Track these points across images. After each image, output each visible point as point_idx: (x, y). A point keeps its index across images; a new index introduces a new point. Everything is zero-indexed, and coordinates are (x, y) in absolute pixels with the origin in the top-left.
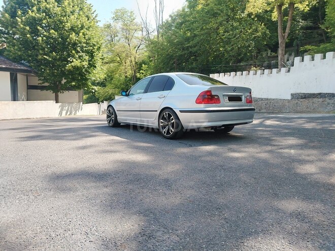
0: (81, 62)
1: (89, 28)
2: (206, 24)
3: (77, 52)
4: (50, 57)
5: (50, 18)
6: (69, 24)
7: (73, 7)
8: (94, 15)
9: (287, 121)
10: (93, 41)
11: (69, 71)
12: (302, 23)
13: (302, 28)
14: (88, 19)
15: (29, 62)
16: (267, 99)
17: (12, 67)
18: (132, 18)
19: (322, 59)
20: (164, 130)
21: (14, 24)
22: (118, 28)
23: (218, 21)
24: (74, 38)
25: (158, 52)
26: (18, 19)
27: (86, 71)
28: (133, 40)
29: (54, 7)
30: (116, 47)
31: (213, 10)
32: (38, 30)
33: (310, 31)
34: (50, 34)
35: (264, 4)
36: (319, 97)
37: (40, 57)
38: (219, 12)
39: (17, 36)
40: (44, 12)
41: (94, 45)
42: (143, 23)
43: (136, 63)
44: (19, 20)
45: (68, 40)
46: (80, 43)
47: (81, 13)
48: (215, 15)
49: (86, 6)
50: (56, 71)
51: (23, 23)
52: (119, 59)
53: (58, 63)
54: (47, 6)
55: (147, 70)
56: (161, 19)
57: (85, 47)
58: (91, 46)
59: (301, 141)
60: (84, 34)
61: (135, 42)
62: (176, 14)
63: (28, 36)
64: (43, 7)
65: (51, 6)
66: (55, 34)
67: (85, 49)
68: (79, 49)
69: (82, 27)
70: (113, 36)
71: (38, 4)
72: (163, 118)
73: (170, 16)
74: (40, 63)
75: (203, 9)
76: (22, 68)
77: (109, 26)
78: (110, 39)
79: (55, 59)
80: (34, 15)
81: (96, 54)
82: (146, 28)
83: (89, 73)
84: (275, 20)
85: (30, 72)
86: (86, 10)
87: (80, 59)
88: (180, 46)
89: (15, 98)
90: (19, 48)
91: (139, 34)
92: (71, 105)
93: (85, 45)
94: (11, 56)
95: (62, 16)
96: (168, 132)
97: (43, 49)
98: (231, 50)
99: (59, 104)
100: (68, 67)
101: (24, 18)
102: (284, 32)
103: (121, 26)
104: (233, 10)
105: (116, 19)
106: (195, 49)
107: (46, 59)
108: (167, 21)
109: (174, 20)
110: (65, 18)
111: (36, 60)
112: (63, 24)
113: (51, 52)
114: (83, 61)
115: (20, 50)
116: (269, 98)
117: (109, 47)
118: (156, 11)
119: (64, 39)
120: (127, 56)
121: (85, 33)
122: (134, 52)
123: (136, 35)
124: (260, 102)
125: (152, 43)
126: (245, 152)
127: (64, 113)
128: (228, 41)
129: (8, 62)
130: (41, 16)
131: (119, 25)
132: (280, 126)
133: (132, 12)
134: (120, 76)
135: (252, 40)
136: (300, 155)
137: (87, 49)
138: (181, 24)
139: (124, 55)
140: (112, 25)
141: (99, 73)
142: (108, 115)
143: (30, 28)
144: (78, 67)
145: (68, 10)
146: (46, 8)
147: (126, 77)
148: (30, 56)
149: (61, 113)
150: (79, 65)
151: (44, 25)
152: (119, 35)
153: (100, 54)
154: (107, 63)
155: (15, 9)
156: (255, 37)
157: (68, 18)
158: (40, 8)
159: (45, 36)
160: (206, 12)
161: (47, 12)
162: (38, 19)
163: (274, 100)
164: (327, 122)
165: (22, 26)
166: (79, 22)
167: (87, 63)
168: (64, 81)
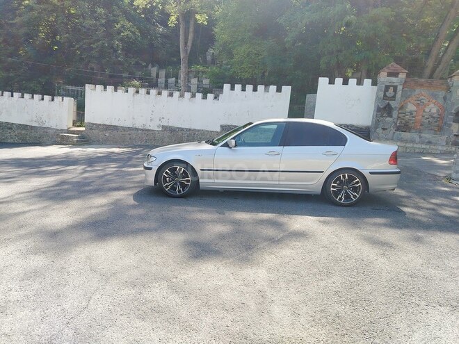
16: (190, 130)
20: (340, 197)
96: (347, 198)
102: (186, 45)
163: (199, 131)
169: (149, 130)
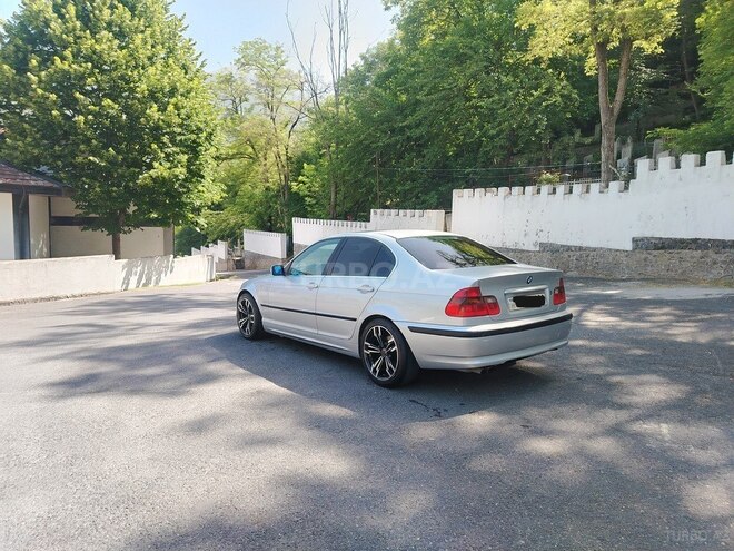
0: (170, 169)
1: (189, 92)
2: (442, 77)
3: (162, 146)
4: (101, 158)
5: (102, 72)
6: (144, 86)
7: (153, 46)
8: (199, 63)
9: (632, 316)
10: (196, 122)
11: (144, 187)
12: (646, 74)
13: (647, 84)
14: (186, 73)
15: (56, 169)
16: (580, 248)
17: (18, 182)
18: (279, 60)
19: (696, 166)
20: (374, 366)
21: (22, 88)
22: (248, 83)
23: (468, 73)
24: (156, 116)
25: (338, 138)
26: (32, 76)
27: (181, 185)
28: (283, 109)
29: (111, 48)
30: (245, 124)
31: (456, 47)
32: (76, 100)
33: (663, 90)
34: (102, 107)
35: (567, 39)
36: (694, 246)
37: (80, 159)
38: (470, 52)
39: (27, 111)
40: (88, 59)
41: (200, 130)
42: (302, 74)
43: (289, 159)
44: (34, 78)
45: (142, 120)
46: (169, 125)
47: (171, 61)
48: (461, 59)
49: (180, 45)
50: (115, 189)
51: (43, 85)
52: (250, 150)
53: (119, 171)
54: (97, 46)
55: (313, 176)
56: (342, 65)
57: (180, 134)
58: (192, 132)
59: (676, 387)
60: (177, 107)
61: (285, 113)
62: (374, 52)
63: (55, 112)
64: (86, 49)
65: (104, 46)
66: (113, 108)
67: (178, 138)
68: (165, 139)
69: (173, 92)
70: (237, 101)
71: (76, 43)
72: (371, 339)
73: (363, 57)
74: (79, 171)
75: (435, 45)
76: (41, 183)
77: (228, 80)
78: (231, 107)
79: (112, 162)
80: (66, 67)
81: (203, 149)
82: (311, 83)
83: (189, 191)
84: (592, 73)
85: (58, 192)
86: (179, 53)
87: (169, 161)
88: (386, 125)
89: (23, 252)
90: (35, 139)
91: (294, 97)
92: (148, 261)
93: (179, 130)
94: (16, 158)
95: (127, 67)
96: (383, 372)
97: (88, 141)
98: (498, 135)
99: (123, 261)
100: (144, 178)
101: (43, 73)
102: (612, 101)
103: (256, 80)
104: (498, 46)
105: (244, 64)
106: (418, 132)
107: (94, 163)
108: (357, 69)
109: (370, 66)
110: (136, 73)
111: (72, 164)
112: (132, 85)
113: (106, 147)
114: (176, 166)
115: (37, 145)
116: (584, 245)
117: (230, 124)
118: (332, 48)
119: (134, 118)
120: (269, 142)
121: (180, 104)
122: (284, 134)
123: (287, 98)
124: (566, 255)
125: (324, 118)
126: (562, 434)
127: (133, 280)
128: (491, 115)
129: (8, 170)
130: (82, 69)
131: (251, 77)
132: (619, 332)
133: (278, 48)
134: (254, 186)
135: (543, 112)
136: (685, 443)
137: (183, 137)
138: (387, 76)
139: (262, 141)
140: (236, 77)
141: (210, 190)
142: (239, 313)
143: (59, 96)
144: (164, 178)
145: (143, 54)
146: (94, 52)
147: (267, 189)
148: (58, 157)
149: (126, 282)
150: (166, 174)
151: (89, 88)
152: (252, 98)
153: (213, 150)
154: (226, 159)
155: (26, 53)
156: (547, 106)
157: (142, 71)
158: (79, 51)
159: (90, 113)
160: (443, 52)
161: (95, 60)
162: (76, 76)
163: (595, 250)
164: (720, 320)
165: (40, 91)
166: (166, 80)
167: (184, 170)
168: (132, 209)
169: (523, 251)
